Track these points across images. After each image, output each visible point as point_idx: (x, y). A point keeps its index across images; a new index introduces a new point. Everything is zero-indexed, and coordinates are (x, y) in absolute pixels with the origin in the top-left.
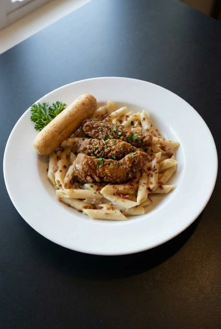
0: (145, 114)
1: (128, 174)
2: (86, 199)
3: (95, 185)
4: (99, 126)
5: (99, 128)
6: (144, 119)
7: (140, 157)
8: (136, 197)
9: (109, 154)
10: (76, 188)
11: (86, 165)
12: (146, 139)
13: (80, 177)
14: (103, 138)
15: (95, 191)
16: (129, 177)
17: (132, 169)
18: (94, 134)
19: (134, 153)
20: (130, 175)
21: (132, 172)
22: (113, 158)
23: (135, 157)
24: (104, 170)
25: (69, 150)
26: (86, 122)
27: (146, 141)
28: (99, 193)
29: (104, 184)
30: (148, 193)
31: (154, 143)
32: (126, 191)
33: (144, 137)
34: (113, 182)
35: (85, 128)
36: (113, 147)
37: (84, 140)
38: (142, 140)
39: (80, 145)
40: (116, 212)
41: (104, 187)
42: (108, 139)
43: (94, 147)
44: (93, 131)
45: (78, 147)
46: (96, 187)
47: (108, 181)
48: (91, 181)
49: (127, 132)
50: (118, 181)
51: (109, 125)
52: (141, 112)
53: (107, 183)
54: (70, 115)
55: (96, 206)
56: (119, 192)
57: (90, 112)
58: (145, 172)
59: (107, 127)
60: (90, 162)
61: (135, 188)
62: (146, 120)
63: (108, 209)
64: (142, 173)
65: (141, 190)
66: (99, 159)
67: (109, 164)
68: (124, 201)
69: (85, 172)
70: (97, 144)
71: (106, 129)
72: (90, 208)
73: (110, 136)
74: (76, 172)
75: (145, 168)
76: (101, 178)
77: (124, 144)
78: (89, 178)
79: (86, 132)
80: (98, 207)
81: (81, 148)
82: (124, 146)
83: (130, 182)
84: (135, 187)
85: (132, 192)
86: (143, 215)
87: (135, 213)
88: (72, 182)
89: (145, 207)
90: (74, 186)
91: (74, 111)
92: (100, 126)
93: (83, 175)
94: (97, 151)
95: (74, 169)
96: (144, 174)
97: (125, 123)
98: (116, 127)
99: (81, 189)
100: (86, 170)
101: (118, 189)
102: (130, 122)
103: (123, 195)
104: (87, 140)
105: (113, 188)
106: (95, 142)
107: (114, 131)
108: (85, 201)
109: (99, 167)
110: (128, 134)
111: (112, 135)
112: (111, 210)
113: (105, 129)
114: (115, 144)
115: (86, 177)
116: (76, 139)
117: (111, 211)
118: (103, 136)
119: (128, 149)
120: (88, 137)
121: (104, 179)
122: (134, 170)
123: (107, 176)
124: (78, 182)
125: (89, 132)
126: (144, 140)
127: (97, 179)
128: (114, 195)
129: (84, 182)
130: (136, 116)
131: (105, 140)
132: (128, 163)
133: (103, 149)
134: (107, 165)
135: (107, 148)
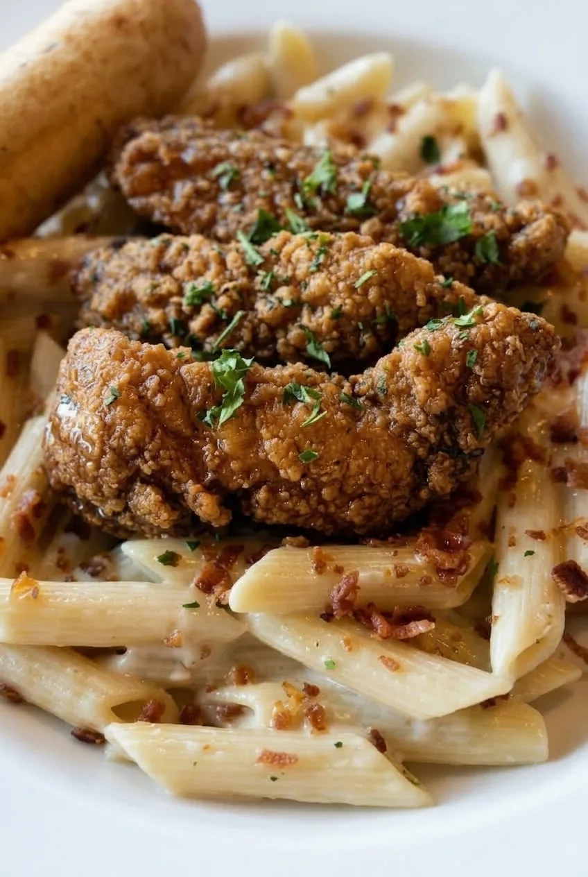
0: (507, 97)
1: (420, 468)
2: (129, 652)
3: (194, 546)
4: (217, 160)
5: (220, 168)
6: (502, 123)
7: (506, 347)
8: (484, 631)
9: (286, 331)
10: (65, 570)
11: (128, 405)
12: (527, 235)
13: (84, 489)
14: (245, 231)
15: (191, 593)
16: (433, 492)
17: (454, 434)
18: (188, 209)
19: (465, 319)
20: (436, 477)
21: (455, 451)
22: (312, 362)
23: (469, 345)
24: (254, 441)
25: (29, 322)
26: (134, 135)
27: (532, 250)
28: (222, 606)
29: (251, 545)
30: (568, 604)
31: (577, 268)
32: (411, 590)
33: (518, 225)
34: (318, 523)
35: (128, 173)
36: (316, 283)
37: (118, 246)
38: (503, 242)
39: (96, 280)
40: (339, 745)
41: (254, 567)
42: (283, 234)
43: (188, 288)
44: (182, 189)
45: (81, 293)
46: (196, 563)
47: (278, 517)
48: (164, 517)
49: (400, 195)
50: (357, 520)
51: (281, 153)
52: (478, 83)
53: (273, 536)
54: (27, 85)
55: (205, 698)
56: (361, 598)
57: (163, 81)
58: (538, 457)
59: (272, 165)
60: (152, 382)
61: (469, 571)
62: (515, 128)
63: (284, 722)
64: (511, 465)
65: (514, 583)
66: (216, 366)
67: (289, 399)
68: (395, 667)
69: (123, 459)
70: (206, 265)
71: (266, 174)
72: (155, 717)
73: (293, 218)
74: (62, 455)
75: (535, 430)
76: (232, 500)
77: (391, 261)
78: (146, 500)
79: (135, 194)
80: (215, 704)
81: (103, 300)
82: (389, 274)
83: (433, 527)
84: (474, 561)
85: (450, 598)
86: (540, 763)
87: (479, 752)
88: (38, 526)
89: (545, 704)
90: (51, 558)
91: (55, 63)
92: (228, 157)
93: (110, 481)
94: (206, 312)
95: (52, 440)
96: (529, 467)
97: (383, 145)
98: (331, 162)
99: (96, 574)
100: (128, 441)
101: (356, 575)
102: (417, 143)
103: (387, 615)
104: (140, 250)
105: (320, 567)
106: (192, 256)
107: (318, 190)
108: (122, 662)
109: (215, 417)
110: (411, 204)
111: (308, 210)
112: (307, 727)
113: (258, 174)
114: (325, 260)
115: (124, 492)
116: (74, 245)
117: (304, 741)
118: (246, 219)
119: (414, 297)
120: (147, 227)
121: (250, 507)
122: (467, 440)
123: (274, 483)
124: (79, 527)
125: (154, 199)
126: (519, 240)
127: (205, 506)
128: (328, 616)
129: (118, 528)
130: (448, 106)
131: (258, 239)
132: (420, 387)
133: (245, 299)
134: (278, 408)
135: (272, 289)
